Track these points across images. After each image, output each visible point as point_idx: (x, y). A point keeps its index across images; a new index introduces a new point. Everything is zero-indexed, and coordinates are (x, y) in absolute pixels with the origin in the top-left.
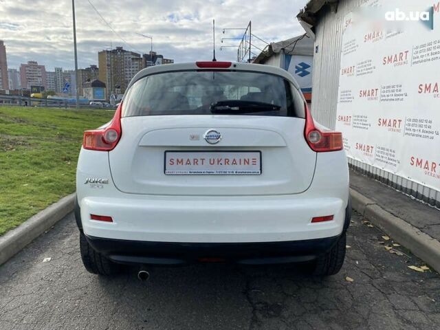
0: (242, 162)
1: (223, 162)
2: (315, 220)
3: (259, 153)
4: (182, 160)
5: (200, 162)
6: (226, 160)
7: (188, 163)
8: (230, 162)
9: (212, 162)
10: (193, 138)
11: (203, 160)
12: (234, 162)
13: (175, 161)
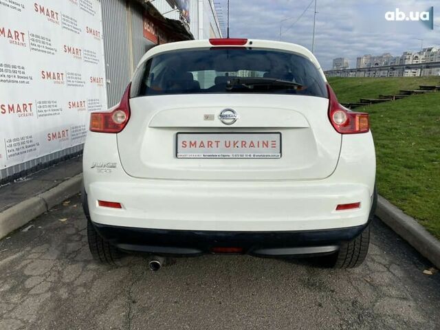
0: (261, 145)
1: (239, 144)
2: (340, 207)
3: (279, 135)
4: (195, 143)
5: (214, 145)
6: (242, 142)
7: (202, 145)
8: (247, 145)
9: (228, 145)
10: (207, 117)
11: (217, 142)
12: (252, 145)
13: (188, 144)
